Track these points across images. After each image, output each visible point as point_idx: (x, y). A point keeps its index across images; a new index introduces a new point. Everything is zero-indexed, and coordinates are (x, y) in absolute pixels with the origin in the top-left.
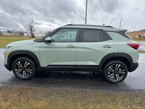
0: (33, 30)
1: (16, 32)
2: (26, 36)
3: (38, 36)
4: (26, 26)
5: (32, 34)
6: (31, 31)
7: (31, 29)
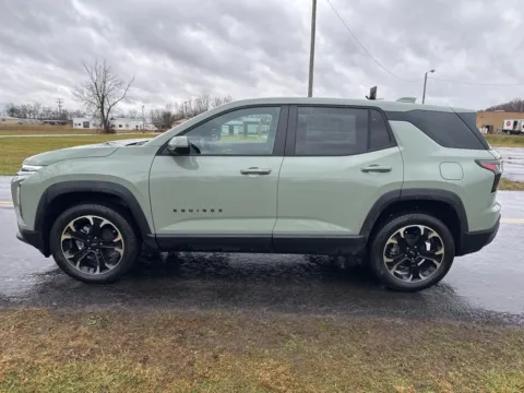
0: (106, 106)
1: (41, 111)
2: (82, 127)
3: (124, 128)
4: (82, 92)
5: (105, 121)
6: (102, 111)
7: (102, 103)
